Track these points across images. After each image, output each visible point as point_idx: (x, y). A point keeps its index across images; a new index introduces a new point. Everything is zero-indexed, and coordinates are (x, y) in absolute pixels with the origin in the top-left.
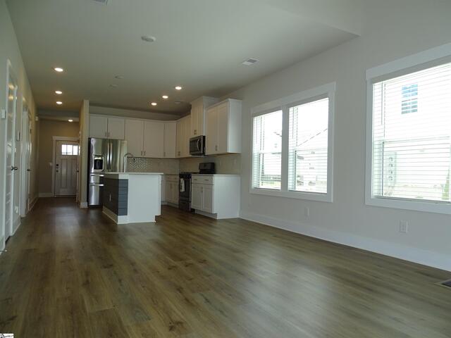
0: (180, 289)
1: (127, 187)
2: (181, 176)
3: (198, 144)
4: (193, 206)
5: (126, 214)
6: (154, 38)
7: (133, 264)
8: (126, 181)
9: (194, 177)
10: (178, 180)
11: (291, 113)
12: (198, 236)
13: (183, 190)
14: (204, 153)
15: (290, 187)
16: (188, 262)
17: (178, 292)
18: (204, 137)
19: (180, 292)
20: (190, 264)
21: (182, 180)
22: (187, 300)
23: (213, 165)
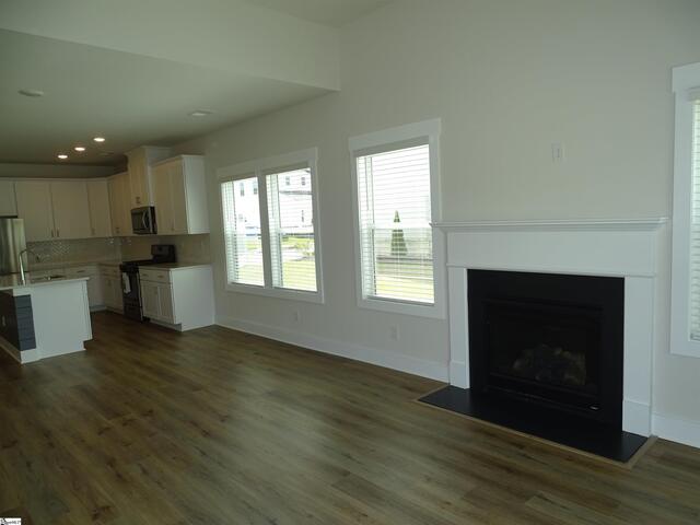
0: (111, 462)
1: (31, 307)
2: (123, 268)
3: (144, 219)
4: (145, 312)
5: (33, 346)
6: (41, 93)
7: (47, 434)
8: (27, 298)
9: (143, 271)
10: (119, 274)
11: (268, 182)
12: (149, 368)
13: (128, 290)
14: (155, 232)
15: (276, 282)
16: (128, 417)
17: (109, 467)
18: (153, 208)
19: (112, 466)
20: (130, 420)
21: (125, 275)
22: (119, 476)
23: (172, 248)
